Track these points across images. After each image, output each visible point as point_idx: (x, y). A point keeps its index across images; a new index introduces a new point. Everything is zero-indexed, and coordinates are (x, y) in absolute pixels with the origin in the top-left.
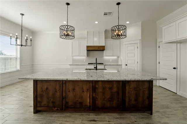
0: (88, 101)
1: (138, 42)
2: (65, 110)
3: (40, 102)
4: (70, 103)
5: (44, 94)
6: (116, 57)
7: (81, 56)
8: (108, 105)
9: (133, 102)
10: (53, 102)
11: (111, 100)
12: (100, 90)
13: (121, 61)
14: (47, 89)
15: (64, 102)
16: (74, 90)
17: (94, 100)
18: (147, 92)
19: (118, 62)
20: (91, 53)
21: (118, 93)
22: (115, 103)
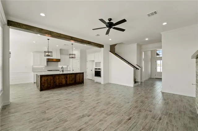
0: (64, 82)
1: (79, 58)
2: (55, 87)
3: (44, 86)
4: (57, 84)
5: (46, 82)
6: (66, 66)
7: (42, 65)
8: (71, 82)
9: (79, 81)
10: (50, 85)
11: (72, 81)
12: (68, 78)
13: (70, 68)
14: (47, 79)
15: (55, 84)
16: (59, 79)
17: (66, 81)
18: (82, 77)
19: (67, 69)
20: (49, 63)
21: (74, 78)
22: (73, 82)
